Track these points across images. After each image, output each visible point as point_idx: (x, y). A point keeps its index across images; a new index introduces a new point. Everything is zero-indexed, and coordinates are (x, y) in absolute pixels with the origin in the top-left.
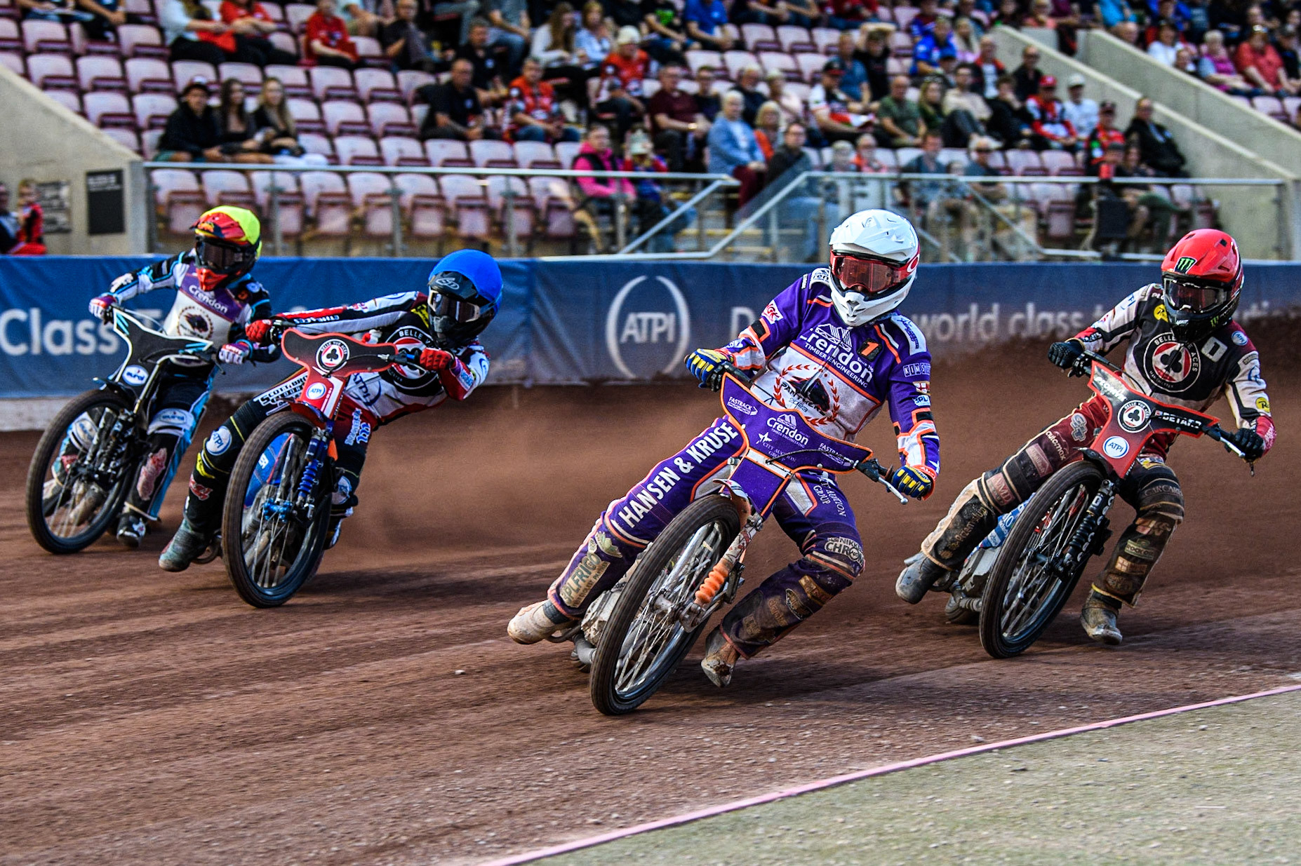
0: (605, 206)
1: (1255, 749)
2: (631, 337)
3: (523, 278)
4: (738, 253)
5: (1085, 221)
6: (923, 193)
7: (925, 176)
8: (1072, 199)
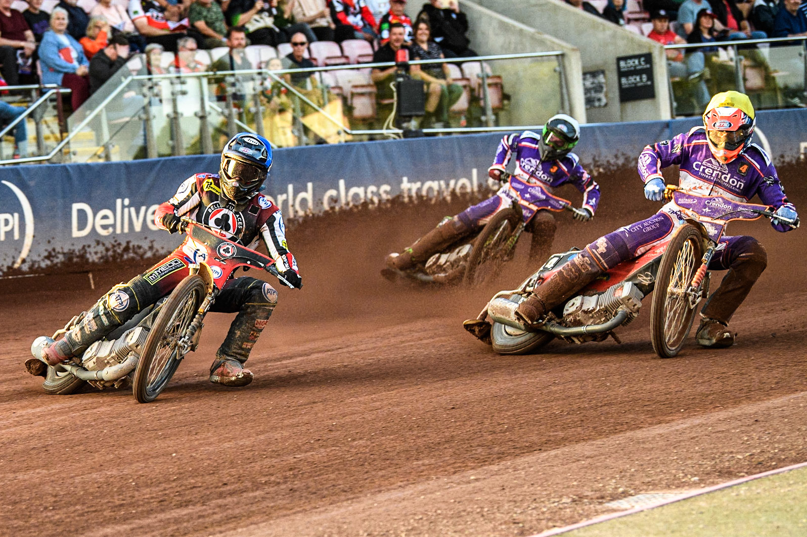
4: (74, 154)
5: (386, 102)
6: (238, 86)
7: (236, 72)
8: (372, 83)
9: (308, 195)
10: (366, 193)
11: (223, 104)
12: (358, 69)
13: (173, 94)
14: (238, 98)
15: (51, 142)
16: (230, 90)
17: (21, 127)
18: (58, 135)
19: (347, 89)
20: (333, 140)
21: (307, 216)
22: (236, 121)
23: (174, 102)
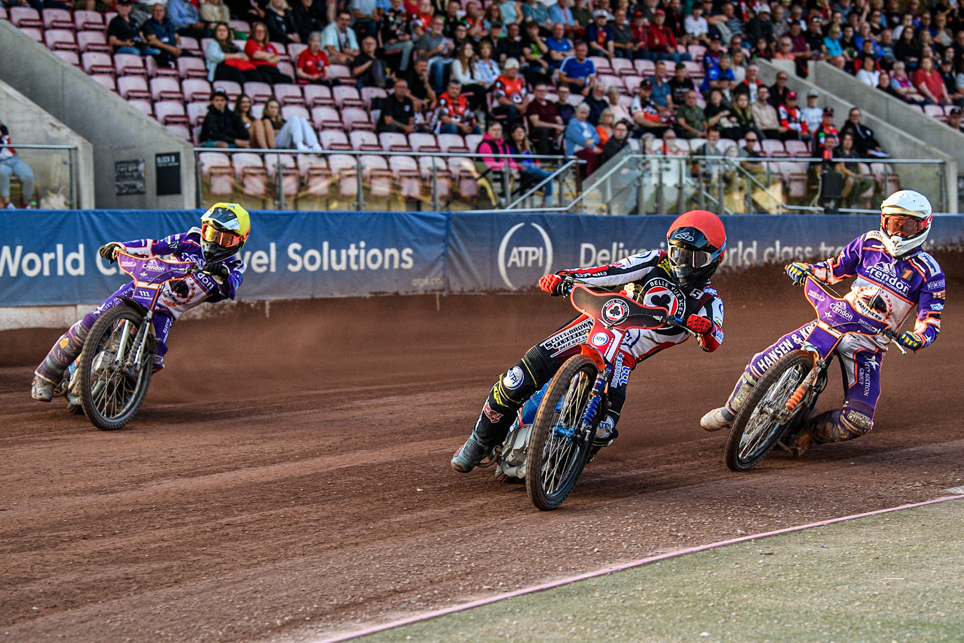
0: (498, 176)
1: (924, 539)
2: (514, 263)
3: (443, 224)
4: (586, 207)
5: (814, 187)
6: (708, 168)
7: (708, 157)
8: (805, 172)
9: (753, 250)
10: (794, 251)
11: (695, 179)
12: (796, 162)
13: (660, 169)
14: (707, 176)
15: (569, 198)
16: (702, 170)
17: (548, 185)
18: (575, 193)
19: (786, 176)
20: (774, 212)
21: (751, 265)
22: (704, 193)
23: (660, 176)
